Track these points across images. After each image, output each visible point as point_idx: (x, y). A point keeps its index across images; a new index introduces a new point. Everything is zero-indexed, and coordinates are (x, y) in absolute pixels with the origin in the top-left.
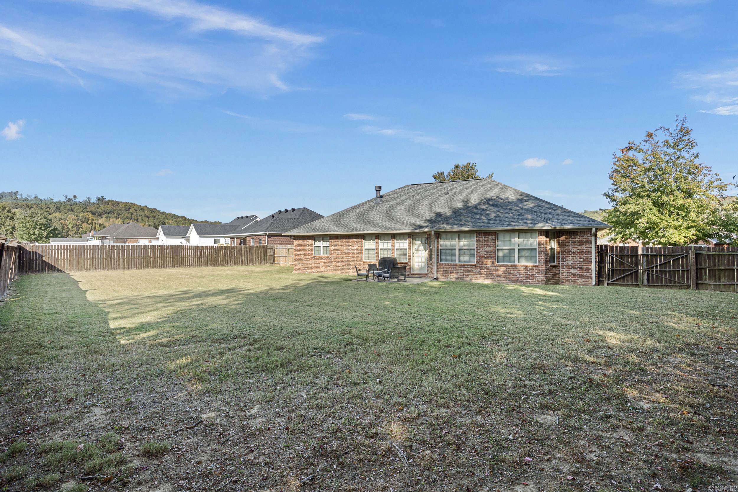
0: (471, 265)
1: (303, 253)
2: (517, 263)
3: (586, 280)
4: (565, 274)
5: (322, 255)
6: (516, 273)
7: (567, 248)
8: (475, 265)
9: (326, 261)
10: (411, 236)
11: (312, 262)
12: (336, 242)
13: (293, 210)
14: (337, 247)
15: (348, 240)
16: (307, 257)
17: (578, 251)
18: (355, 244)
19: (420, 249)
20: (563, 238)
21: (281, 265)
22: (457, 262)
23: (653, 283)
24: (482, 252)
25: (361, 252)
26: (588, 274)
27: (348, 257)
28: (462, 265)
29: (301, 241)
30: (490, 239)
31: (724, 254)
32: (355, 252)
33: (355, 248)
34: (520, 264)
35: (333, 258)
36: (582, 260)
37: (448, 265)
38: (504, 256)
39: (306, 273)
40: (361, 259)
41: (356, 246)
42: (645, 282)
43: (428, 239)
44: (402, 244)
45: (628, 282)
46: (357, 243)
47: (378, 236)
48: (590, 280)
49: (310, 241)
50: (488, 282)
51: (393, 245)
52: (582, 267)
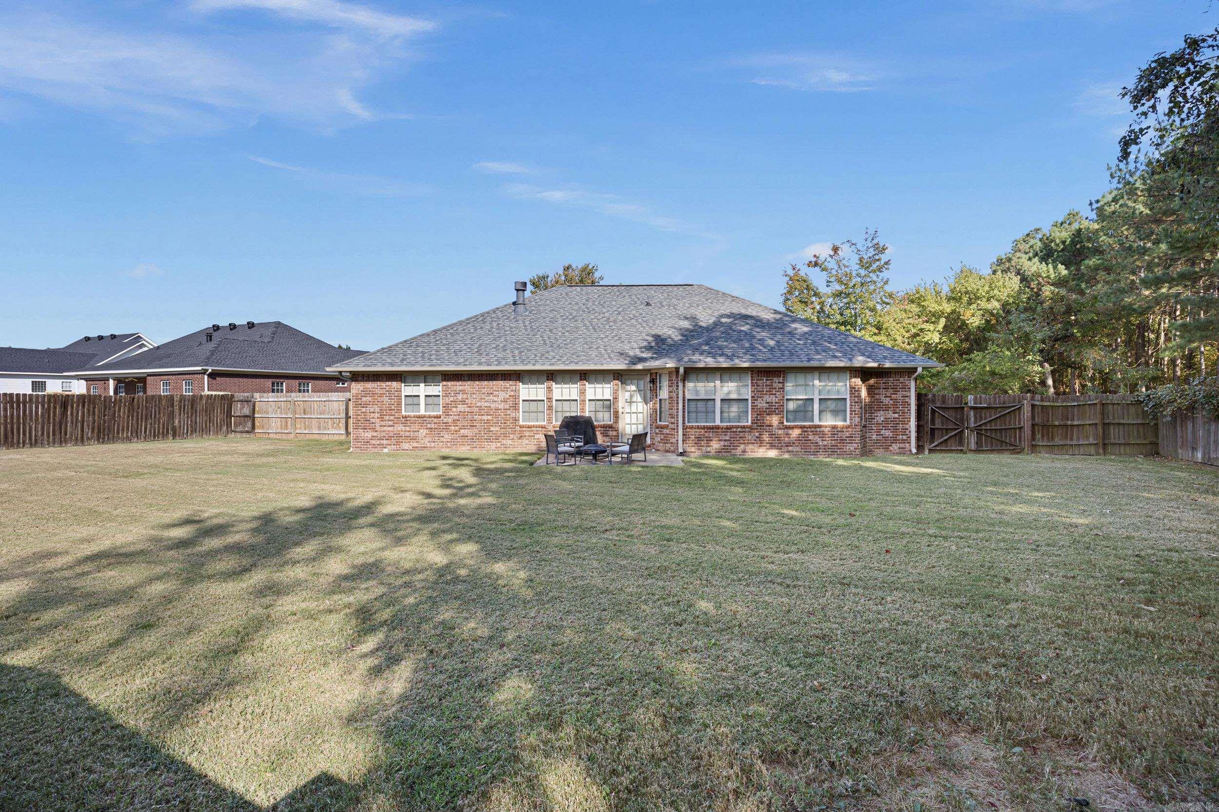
0: (744, 427)
1: (377, 410)
2: (817, 422)
3: (902, 445)
4: (874, 437)
5: (422, 412)
6: (817, 438)
7: (877, 396)
8: (750, 428)
9: (433, 426)
10: (619, 376)
11: (400, 428)
12: (458, 386)
13: (251, 325)
14: (460, 397)
15: (486, 383)
16: (387, 418)
17: (891, 402)
18: (501, 389)
19: (634, 399)
20: (872, 381)
21: (272, 436)
22: (718, 422)
23: (982, 446)
24: (762, 404)
25: (515, 407)
26: (905, 437)
27: (485, 418)
28: (728, 428)
29: (370, 385)
30: (776, 381)
31: (1058, 405)
32: (501, 406)
33: (501, 398)
34: (821, 424)
35: (450, 420)
36: (896, 415)
37: (704, 427)
38: (795, 412)
39: (386, 450)
40: (516, 420)
41: (502, 395)
42: (973, 446)
43: (653, 381)
44: (602, 391)
45: (951, 446)
46: (505, 389)
47: (551, 376)
48: (907, 445)
49: (394, 384)
50: (772, 454)
51: (583, 392)
52: (898, 426)
